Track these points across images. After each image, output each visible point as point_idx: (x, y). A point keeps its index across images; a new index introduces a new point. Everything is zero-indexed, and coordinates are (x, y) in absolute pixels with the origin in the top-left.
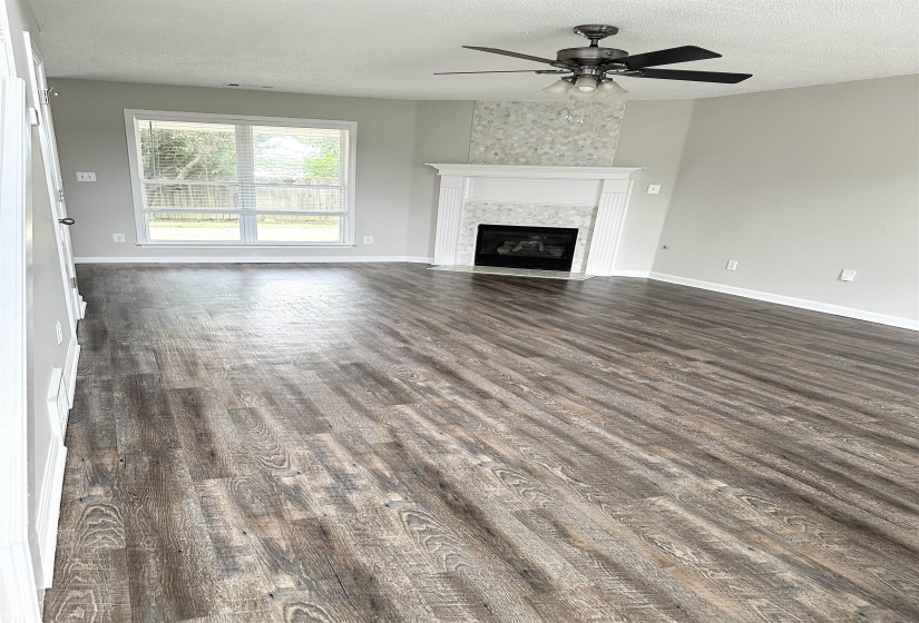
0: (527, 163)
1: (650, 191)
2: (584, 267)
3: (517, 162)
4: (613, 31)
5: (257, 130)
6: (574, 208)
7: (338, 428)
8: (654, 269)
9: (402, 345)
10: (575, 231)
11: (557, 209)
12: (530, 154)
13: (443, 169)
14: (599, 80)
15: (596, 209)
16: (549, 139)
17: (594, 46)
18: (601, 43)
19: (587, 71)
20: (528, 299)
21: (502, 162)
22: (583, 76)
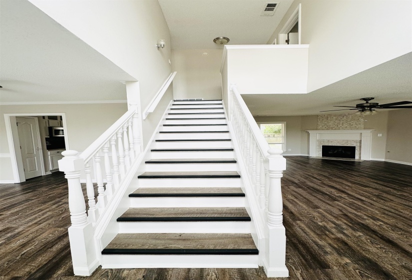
0: (335, 129)
1: (379, 135)
2: (360, 157)
3: (332, 129)
4: (373, 98)
5: (261, 125)
6: (353, 141)
7: (322, 208)
8: (386, 158)
9: (320, 182)
10: (354, 147)
11: (347, 141)
12: (336, 127)
13: (310, 132)
14: (371, 110)
15: (361, 141)
16: (341, 123)
17: (367, 103)
18: (369, 102)
19: (366, 108)
20: (349, 168)
21: (327, 129)
22: (366, 110)
